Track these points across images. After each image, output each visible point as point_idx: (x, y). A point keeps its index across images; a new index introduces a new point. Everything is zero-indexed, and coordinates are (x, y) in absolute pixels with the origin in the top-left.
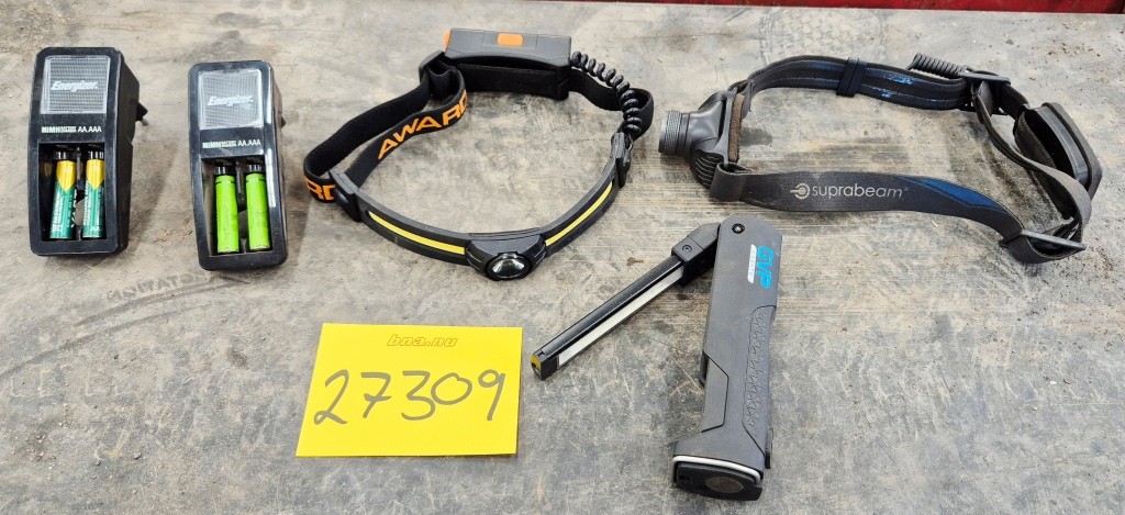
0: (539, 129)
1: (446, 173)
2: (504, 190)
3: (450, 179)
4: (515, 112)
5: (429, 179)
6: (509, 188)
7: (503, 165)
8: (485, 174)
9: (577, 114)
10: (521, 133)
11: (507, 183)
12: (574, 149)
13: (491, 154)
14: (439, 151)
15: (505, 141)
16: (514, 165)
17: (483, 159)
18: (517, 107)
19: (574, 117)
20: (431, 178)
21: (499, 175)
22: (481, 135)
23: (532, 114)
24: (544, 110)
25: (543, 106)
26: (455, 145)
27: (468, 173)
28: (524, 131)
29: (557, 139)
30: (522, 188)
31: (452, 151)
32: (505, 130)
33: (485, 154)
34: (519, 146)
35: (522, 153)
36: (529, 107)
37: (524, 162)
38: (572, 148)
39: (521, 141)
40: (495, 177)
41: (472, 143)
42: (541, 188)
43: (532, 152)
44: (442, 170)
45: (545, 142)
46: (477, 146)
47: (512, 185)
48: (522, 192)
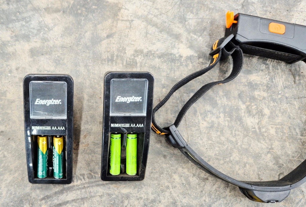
0: (276, 86)
1: (222, 115)
2: (255, 132)
3: (225, 121)
4: (262, 70)
5: (213, 119)
6: (258, 131)
7: (254, 112)
8: (244, 119)
9: (299, 75)
10: (265, 88)
11: (257, 127)
12: (296, 104)
13: (248, 103)
14: (218, 98)
15: (256, 93)
16: (260, 113)
17: (243, 107)
18: (263, 67)
19: (297, 78)
20: (214, 119)
21: (252, 120)
22: (242, 88)
23: (272, 74)
24: (280, 71)
25: (279, 67)
26: (227, 95)
27: (234, 117)
28: (267, 86)
29: (287, 95)
30: (266, 132)
31: (225, 98)
32: (256, 84)
33: (244, 103)
34: (264, 98)
35: (265, 104)
36: (271, 68)
37: (267, 111)
38: (295, 103)
39: (265, 94)
40: (250, 121)
41: (236, 93)
42: (276, 132)
43: (272, 104)
44: (220, 113)
45: (280, 96)
46: (240, 96)
47: (259, 128)
48: (266, 134)
